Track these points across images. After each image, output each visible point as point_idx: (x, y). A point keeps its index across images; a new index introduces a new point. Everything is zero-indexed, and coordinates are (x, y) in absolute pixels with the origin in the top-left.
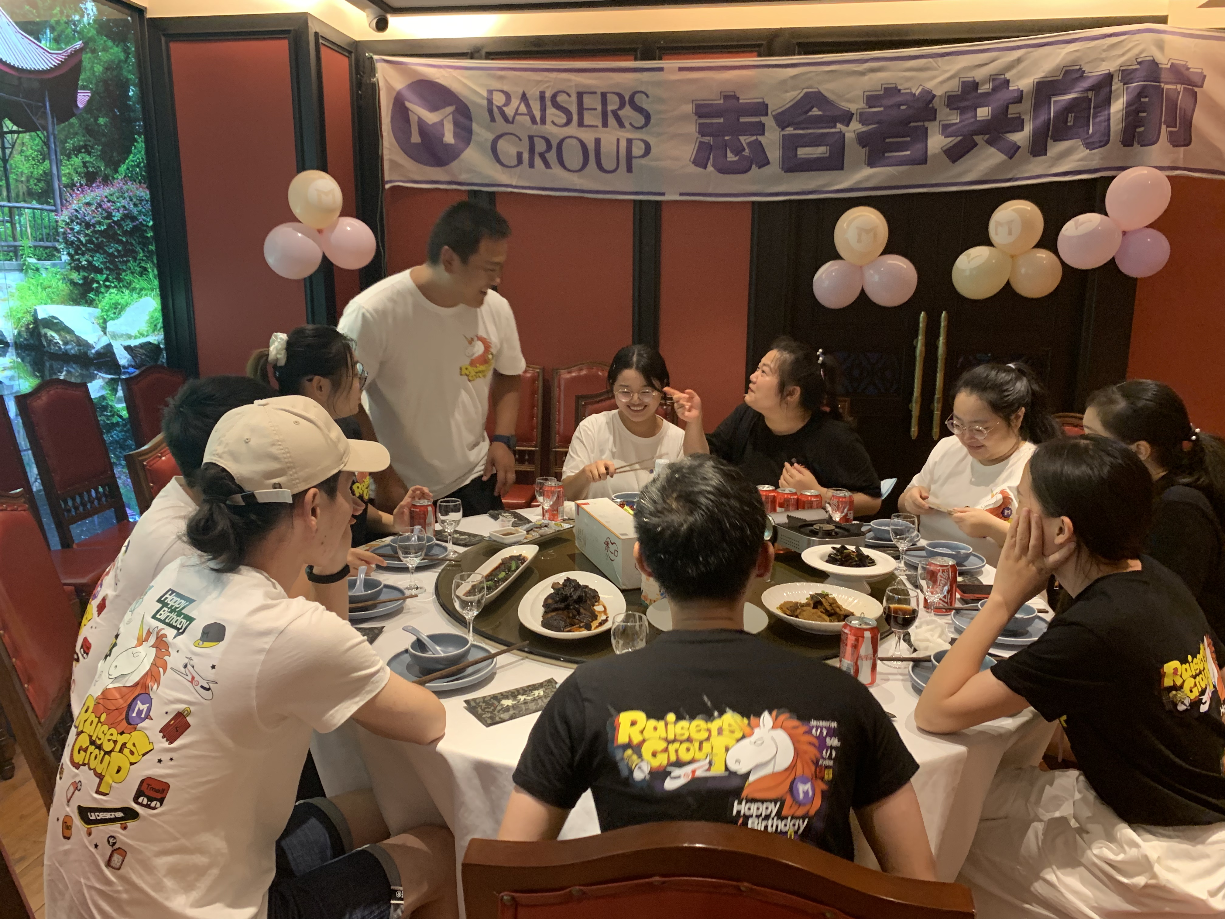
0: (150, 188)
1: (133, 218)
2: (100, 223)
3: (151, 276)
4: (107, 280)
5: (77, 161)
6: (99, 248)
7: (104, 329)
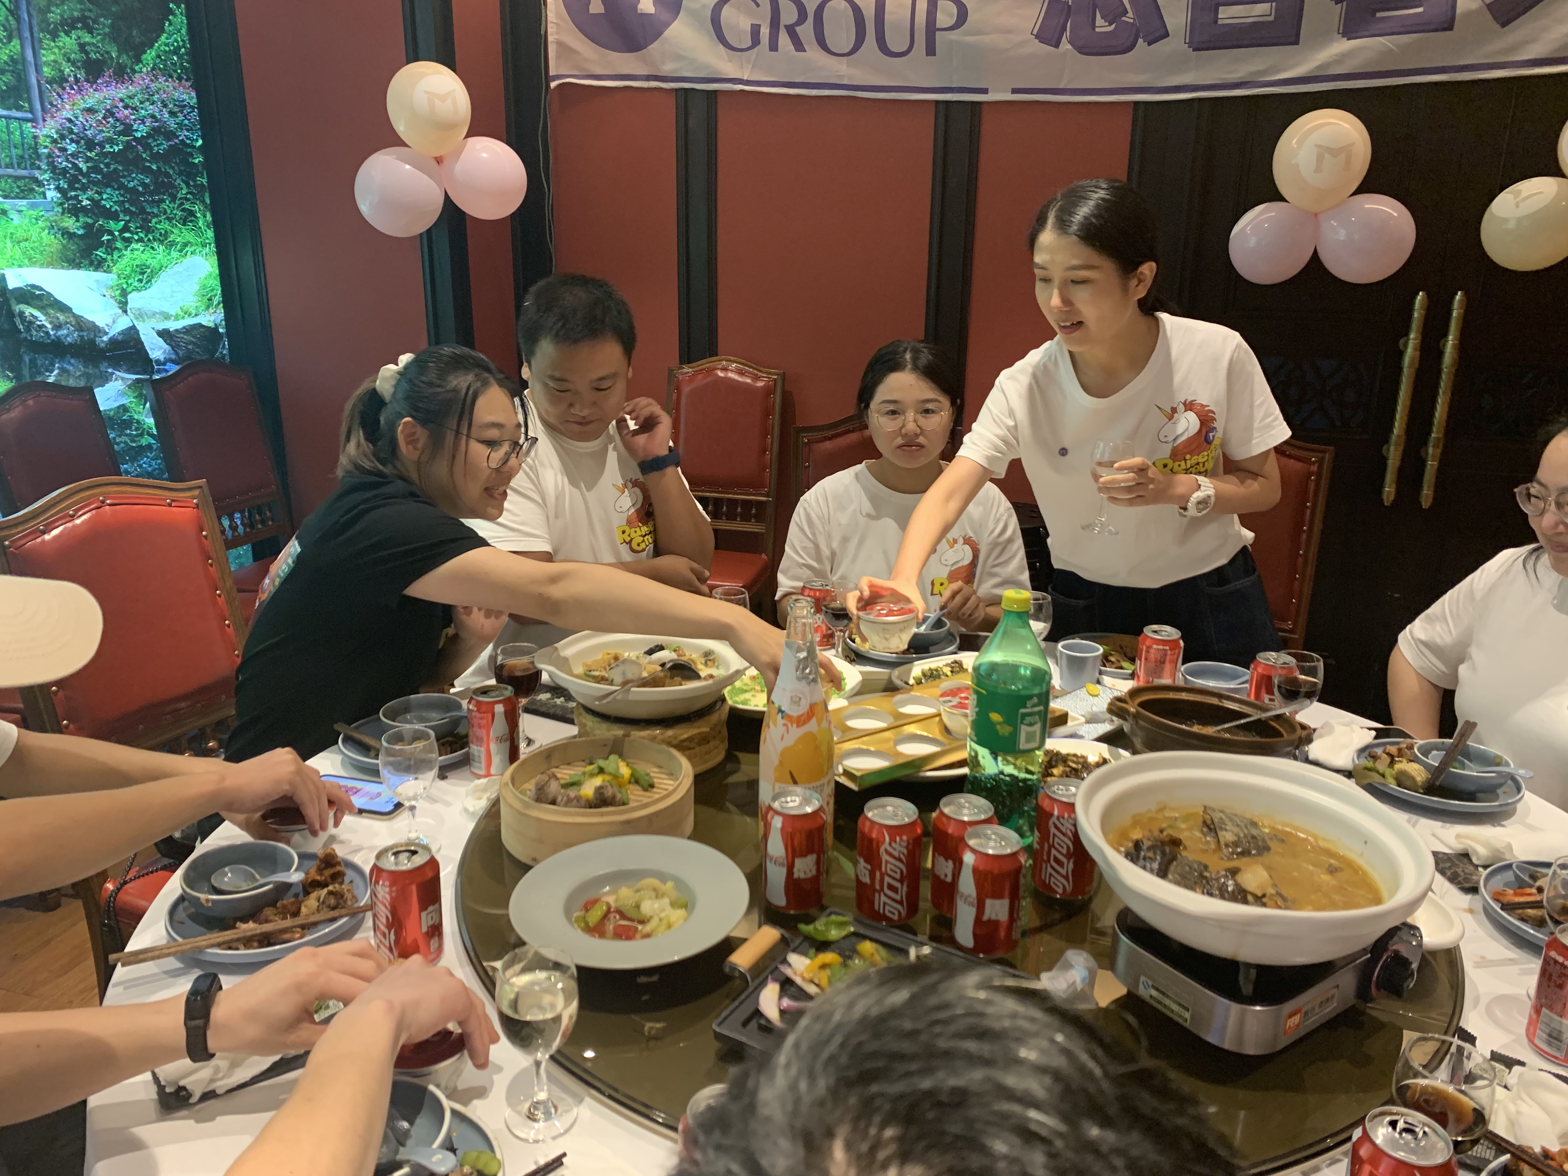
0: (196, 87)
1: (170, 135)
2: (111, 141)
3: (201, 224)
4: (126, 229)
5: (68, 42)
6: (110, 180)
7: (123, 306)
